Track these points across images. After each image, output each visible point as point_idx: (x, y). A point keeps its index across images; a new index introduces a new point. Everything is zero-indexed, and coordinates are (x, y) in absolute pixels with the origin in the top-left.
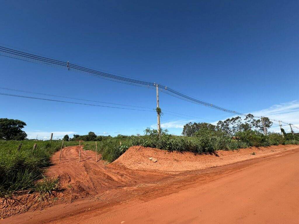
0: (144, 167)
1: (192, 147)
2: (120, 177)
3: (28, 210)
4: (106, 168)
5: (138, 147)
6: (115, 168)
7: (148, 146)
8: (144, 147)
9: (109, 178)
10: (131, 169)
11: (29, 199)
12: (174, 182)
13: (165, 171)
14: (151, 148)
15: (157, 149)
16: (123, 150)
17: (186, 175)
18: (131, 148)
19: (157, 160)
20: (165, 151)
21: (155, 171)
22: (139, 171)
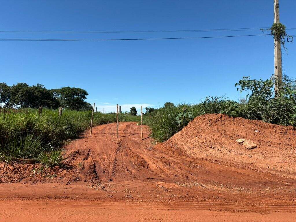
0: (219, 156)
3: (20, 181)
4: (150, 149)
5: (213, 117)
6: (164, 150)
7: (242, 115)
8: (228, 117)
10: (192, 155)
11: (28, 170)
13: (272, 170)
14: (246, 120)
15: (263, 122)
16: (181, 120)
18: (199, 117)
19: (255, 145)
20: (285, 128)
21: (244, 166)
22: (206, 162)
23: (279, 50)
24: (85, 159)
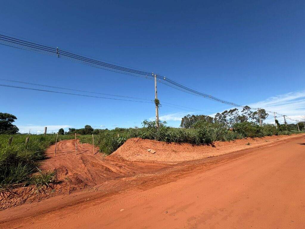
0: (142, 158)
1: (190, 138)
2: (118, 169)
3: (24, 203)
4: (103, 160)
5: (136, 139)
6: (113, 159)
7: (146, 138)
8: (142, 139)
9: (108, 170)
10: (130, 160)
12: (172, 172)
13: (164, 162)
14: (150, 140)
15: (155, 141)
16: (121, 142)
17: (184, 165)
18: (129, 140)
19: (155, 152)
20: (163, 142)
21: (154, 162)
22: (138, 163)
23: (158, 110)
24: (66, 174)
